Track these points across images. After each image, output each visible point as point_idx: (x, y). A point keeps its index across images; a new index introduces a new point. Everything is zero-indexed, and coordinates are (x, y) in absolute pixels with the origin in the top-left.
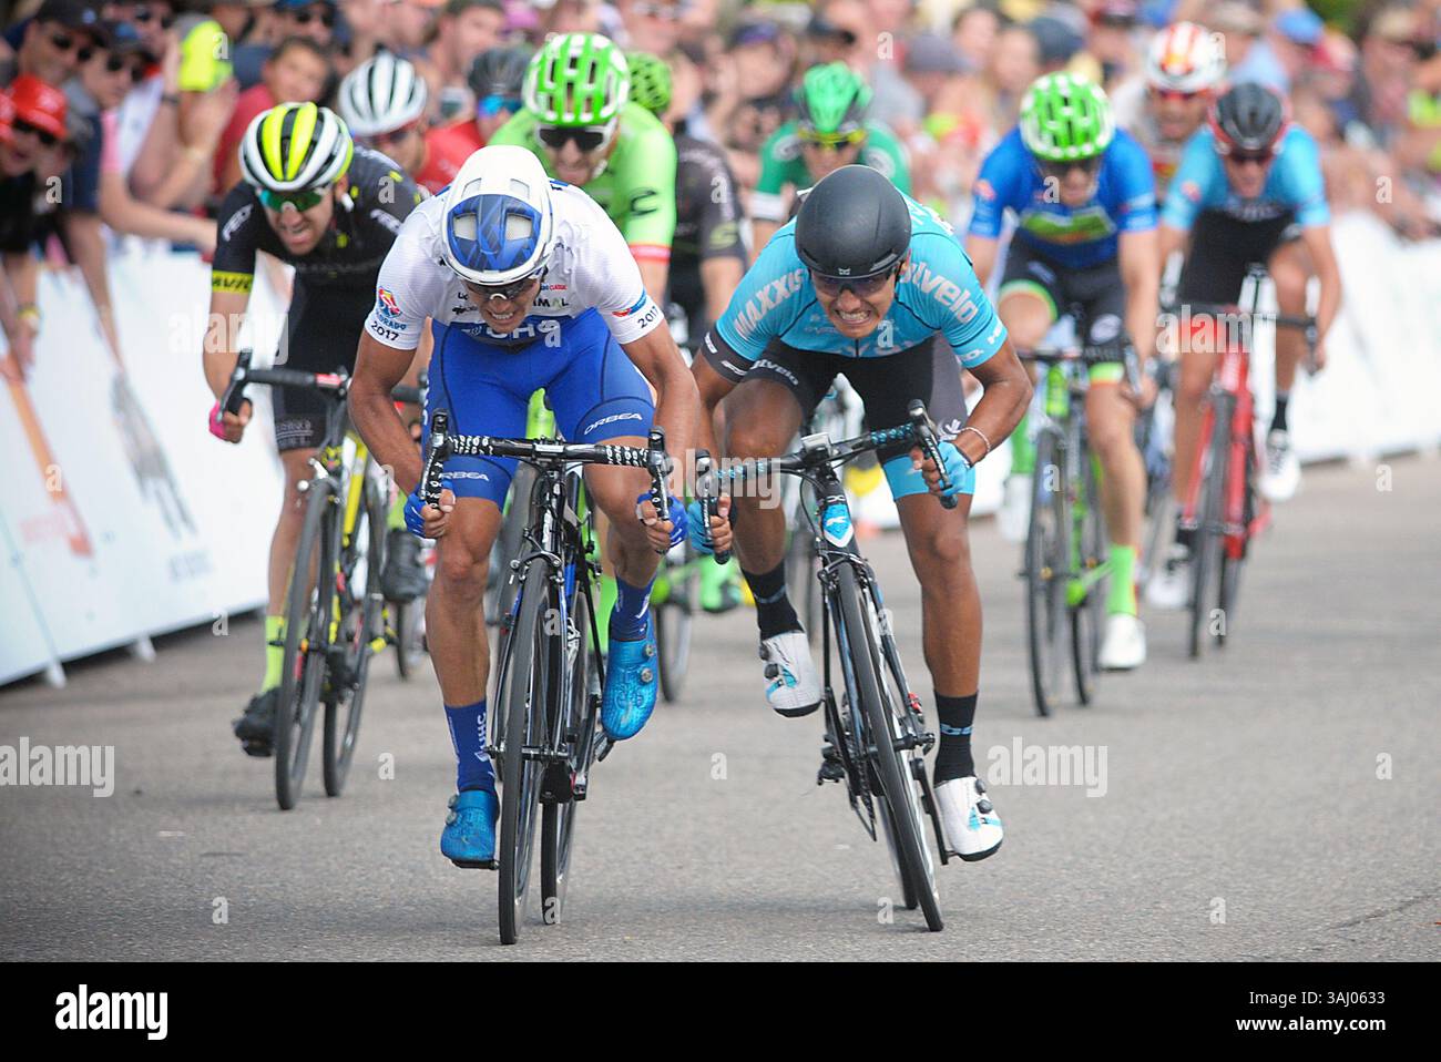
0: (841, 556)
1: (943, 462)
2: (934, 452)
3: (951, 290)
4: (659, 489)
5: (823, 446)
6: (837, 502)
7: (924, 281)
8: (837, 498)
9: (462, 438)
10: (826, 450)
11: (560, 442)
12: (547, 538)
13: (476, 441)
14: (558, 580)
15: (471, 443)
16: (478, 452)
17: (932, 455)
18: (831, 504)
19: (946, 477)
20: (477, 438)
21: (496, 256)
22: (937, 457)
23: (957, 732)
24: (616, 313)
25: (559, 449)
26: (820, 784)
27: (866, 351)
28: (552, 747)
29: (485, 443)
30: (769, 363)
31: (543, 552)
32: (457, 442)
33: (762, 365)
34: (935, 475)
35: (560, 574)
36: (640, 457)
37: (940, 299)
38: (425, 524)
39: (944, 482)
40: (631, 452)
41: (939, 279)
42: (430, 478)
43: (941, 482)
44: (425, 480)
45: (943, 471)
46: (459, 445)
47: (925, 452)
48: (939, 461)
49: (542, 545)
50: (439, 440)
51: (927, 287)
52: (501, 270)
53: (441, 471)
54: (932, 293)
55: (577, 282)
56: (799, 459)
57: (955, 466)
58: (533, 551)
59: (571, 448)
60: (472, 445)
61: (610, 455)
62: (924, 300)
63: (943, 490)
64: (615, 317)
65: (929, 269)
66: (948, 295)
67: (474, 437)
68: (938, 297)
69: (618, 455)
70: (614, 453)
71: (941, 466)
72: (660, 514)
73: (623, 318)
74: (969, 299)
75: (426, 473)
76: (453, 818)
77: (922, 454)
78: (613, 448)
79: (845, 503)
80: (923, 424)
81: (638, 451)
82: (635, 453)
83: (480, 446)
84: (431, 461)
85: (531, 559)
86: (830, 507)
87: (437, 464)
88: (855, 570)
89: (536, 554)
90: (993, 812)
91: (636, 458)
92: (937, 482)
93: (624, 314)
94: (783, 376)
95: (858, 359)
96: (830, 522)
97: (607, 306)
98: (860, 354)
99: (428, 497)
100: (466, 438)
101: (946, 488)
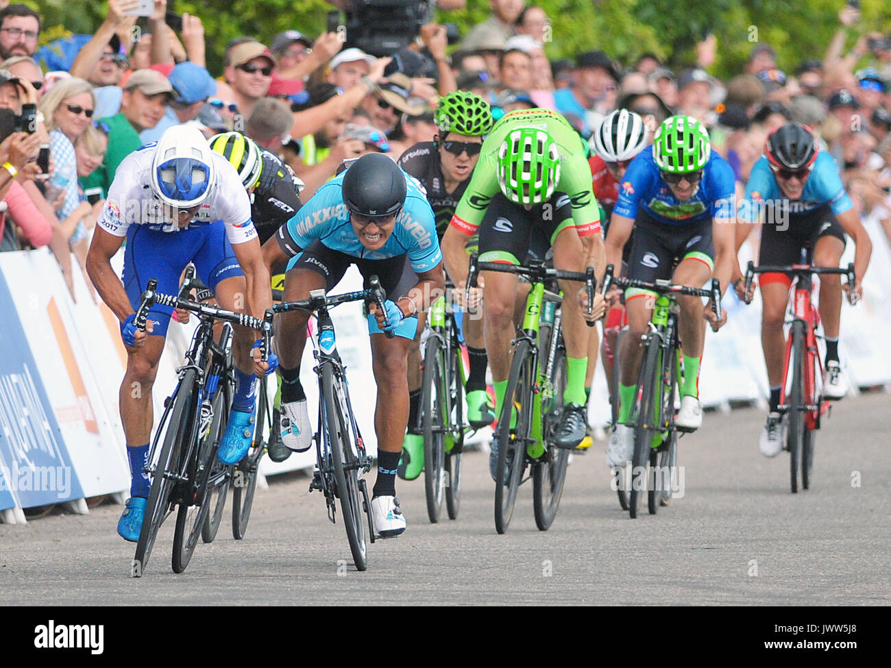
0: (327, 359)
1: (387, 312)
2: (382, 305)
3: (421, 231)
4: (265, 344)
5: (322, 297)
6: (328, 330)
7: (406, 224)
8: (328, 327)
9: (162, 295)
10: (324, 299)
11: (216, 308)
12: (197, 359)
13: (170, 298)
14: (200, 383)
15: (167, 299)
16: (169, 305)
17: (381, 307)
18: (324, 330)
19: (387, 319)
20: (171, 297)
21: (187, 192)
22: (383, 308)
23: (387, 472)
24: (234, 225)
25: (214, 311)
26: (311, 491)
27: (367, 256)
28: (180, 474)
29: (174, 300)
30: (316, 261)
31: (194, 366)
32: (159, 296)
33: (312, 261)
34: (381, 318)
35: (202, 379)
36: (258, 324)
37: (413, 234)
38: (135, 340)
39: (386, 322)
40: (253, 320)
41: (416, 224)
42: (141, 314)
43: (384, 323)
44: (138, 315)
45: (386, 316)
46: (160, 299)
47: (377, 305)
48: (384, 310)
49: (194, 362)
50: (150, 294)
51: (408, 226)
52: (189, 200)
53: (148, 311)
54: (410, 231)
55: (217, 203)
56: (308, 303)
57: (393, 315)
58: (189, 364)
59: (221, 312)
60: (167, 300)
61: (241, 319)
62: (405, 233)
63: (385, 327)
64: (234, 227)
65: (411, 217)
66: (419, 233)
67: (169, 296)
68: (413, 233)
69: (246, 320)
70: (244, 319)
71: (385, 313)
72: (264, 357)
73: (237, 228)
74: (429, 237)
75: (139, 312)
76: (127, 512)
77: (376, 306)
78: (244, 316)
79: (333, 330)
80: (377, 289)
81: (257, 320)
82: (255, 321)
83: (171, 302)
84: (143, 305)
85: (188, 369)
86: (324, 332)
87: (146, 307)
88: (335, 368)
89: (191, 366)
90: (401, 515)
91: (255, 324)
92: (382, 322)
93: (239, 227)
94: (322, 269)
95: (361, 258)
96: (323, 340)
97: (231, 221)
98: (363, 257)
99: (137, 324)
100: (165, 296)
101: (387, 326)
